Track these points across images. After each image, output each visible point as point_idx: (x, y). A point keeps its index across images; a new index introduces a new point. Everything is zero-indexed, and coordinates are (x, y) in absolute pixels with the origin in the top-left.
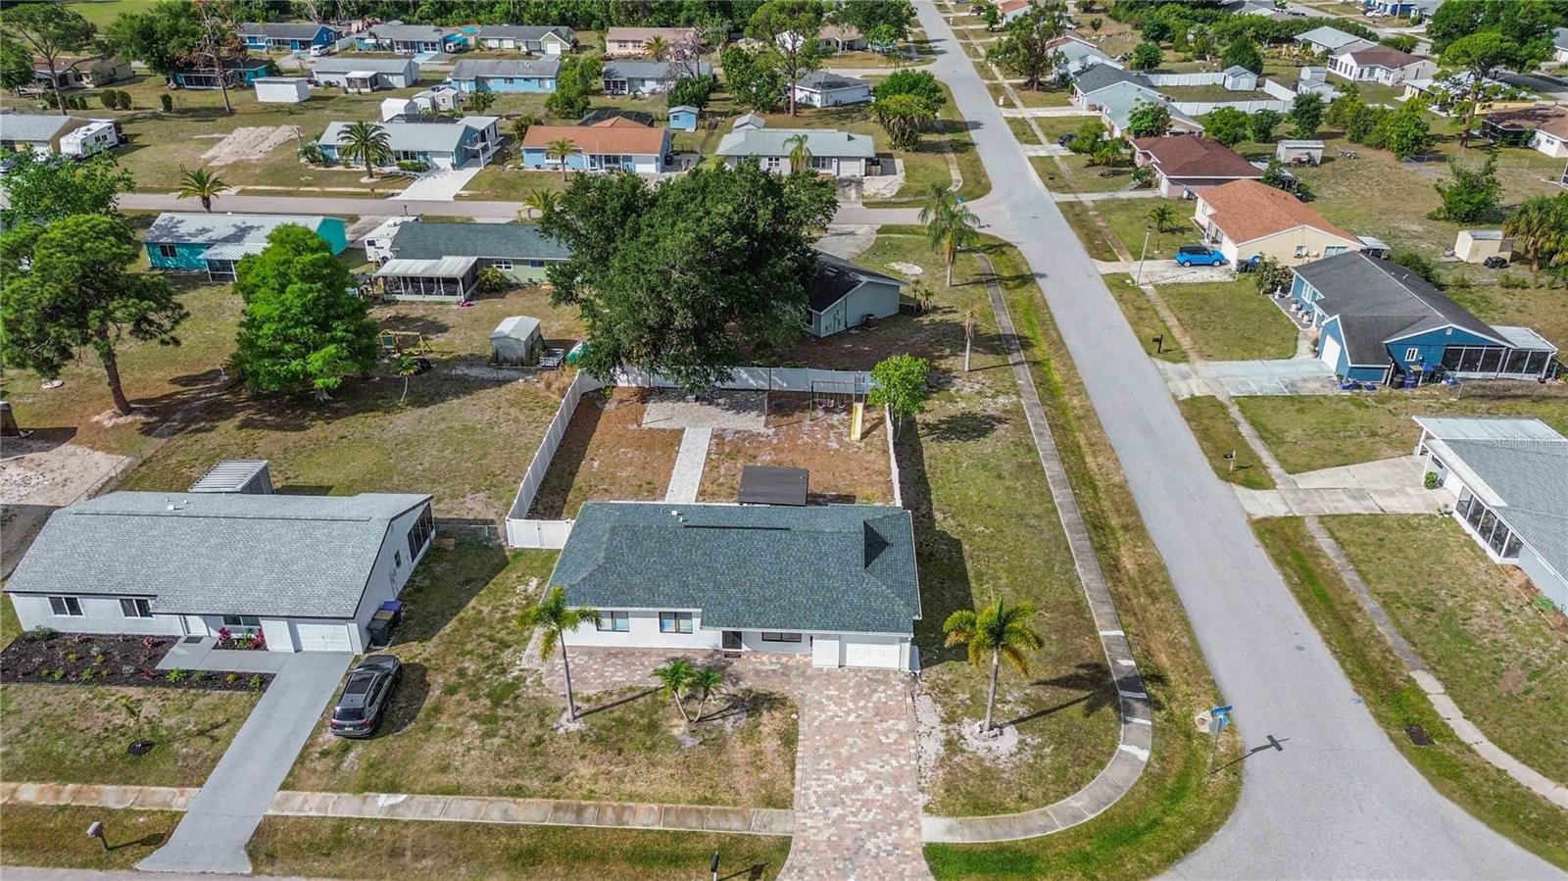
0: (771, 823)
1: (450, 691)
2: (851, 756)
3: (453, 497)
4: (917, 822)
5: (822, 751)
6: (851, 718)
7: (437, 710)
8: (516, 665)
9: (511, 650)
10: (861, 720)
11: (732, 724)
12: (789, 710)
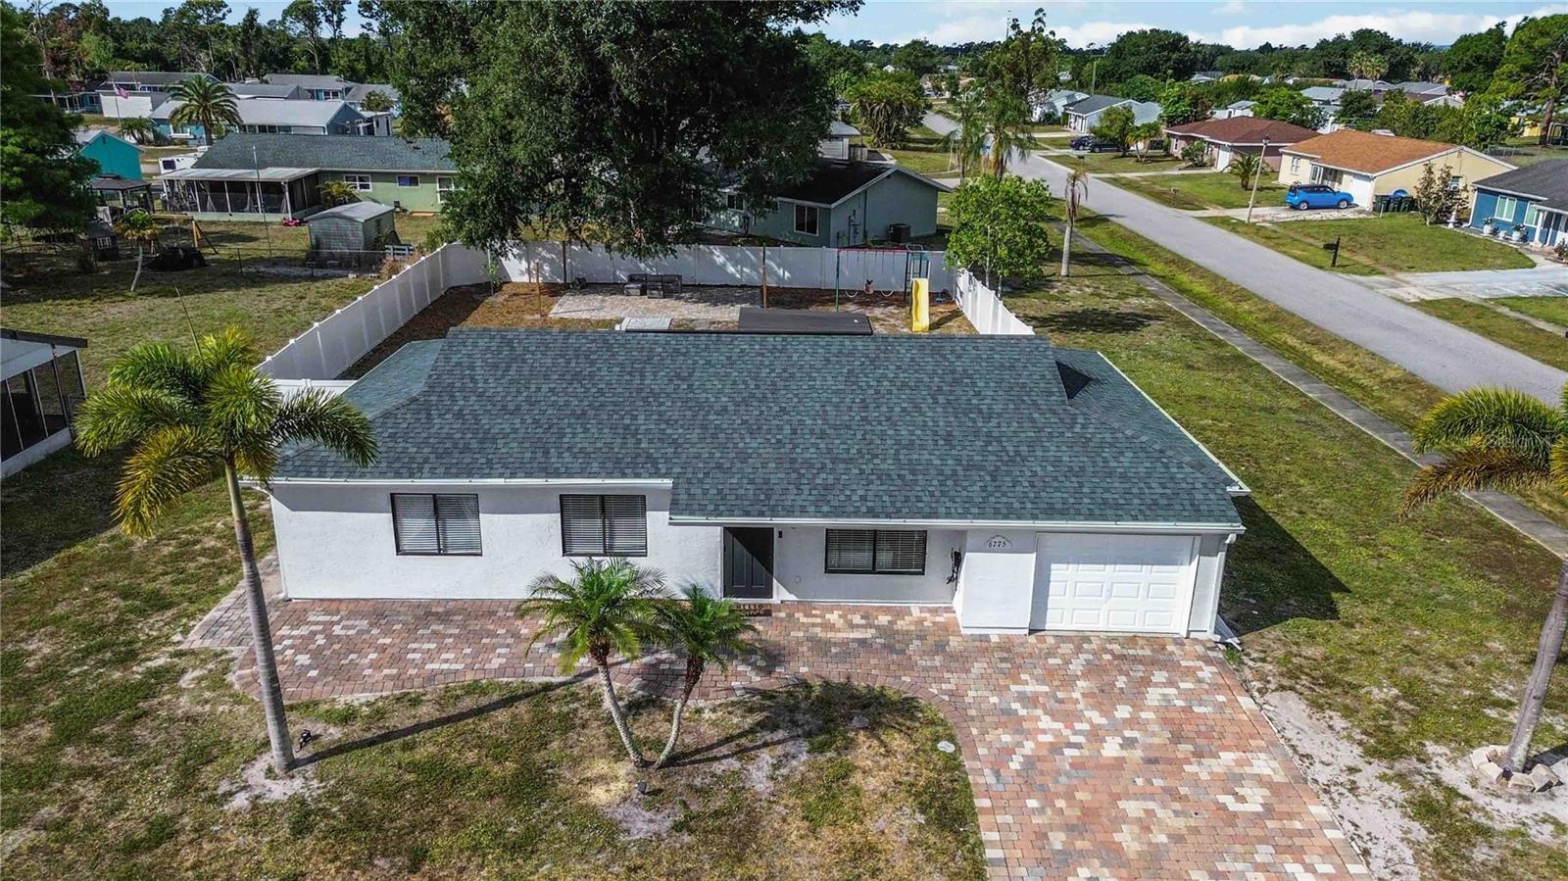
6: (1112, 748)
8: (168, 644)
11: (767, 770)
12: (927, 732)
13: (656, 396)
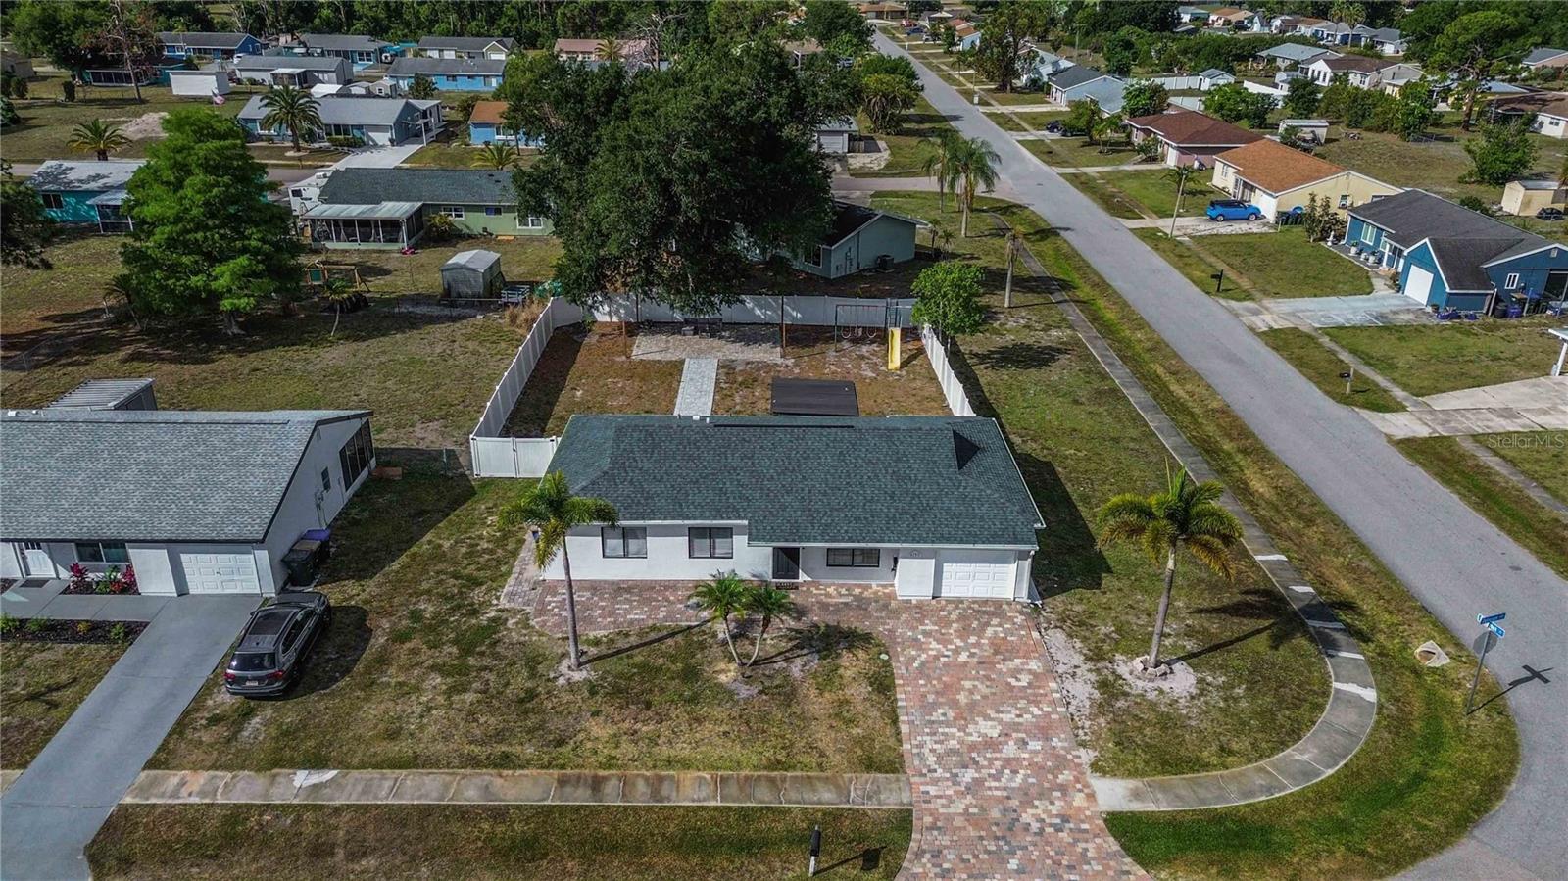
0: (878, 792)
1: (400, 637)
2: (972, 706)
3: (398, 427)
4: (1087, 785)
5: (931, 698)
6: (963, 657)
7: (383, 660)
8: (491, 605)
9: (484, 588)
10: (976, 659)
11: (799, 667)
12: (876, 649)
13: (735, 470)
